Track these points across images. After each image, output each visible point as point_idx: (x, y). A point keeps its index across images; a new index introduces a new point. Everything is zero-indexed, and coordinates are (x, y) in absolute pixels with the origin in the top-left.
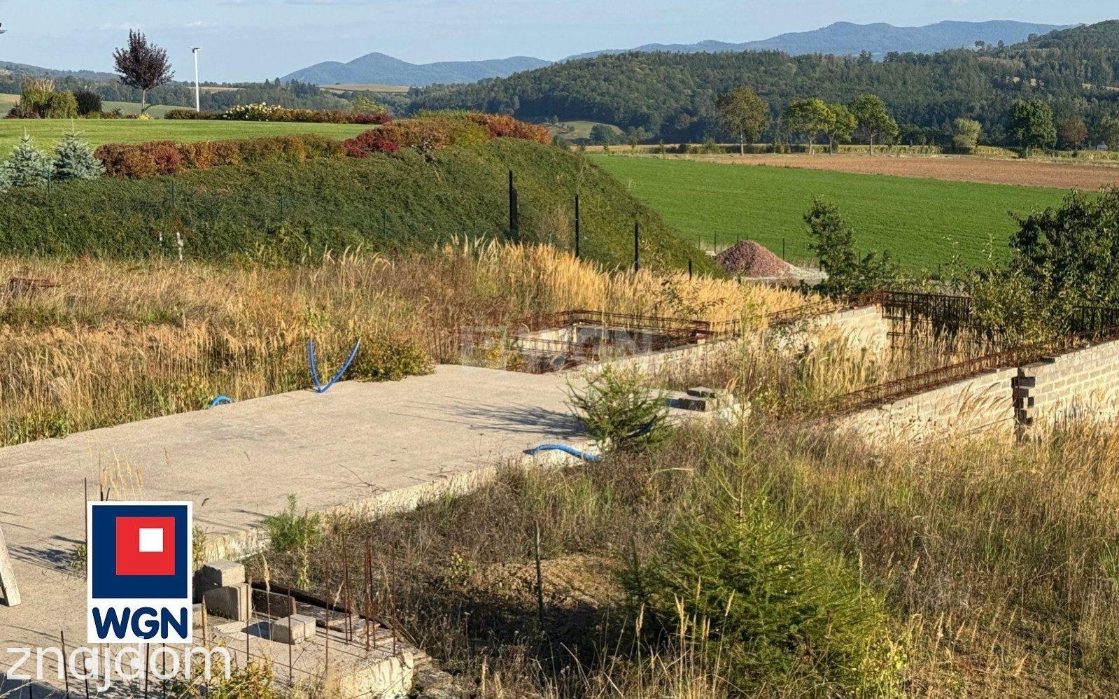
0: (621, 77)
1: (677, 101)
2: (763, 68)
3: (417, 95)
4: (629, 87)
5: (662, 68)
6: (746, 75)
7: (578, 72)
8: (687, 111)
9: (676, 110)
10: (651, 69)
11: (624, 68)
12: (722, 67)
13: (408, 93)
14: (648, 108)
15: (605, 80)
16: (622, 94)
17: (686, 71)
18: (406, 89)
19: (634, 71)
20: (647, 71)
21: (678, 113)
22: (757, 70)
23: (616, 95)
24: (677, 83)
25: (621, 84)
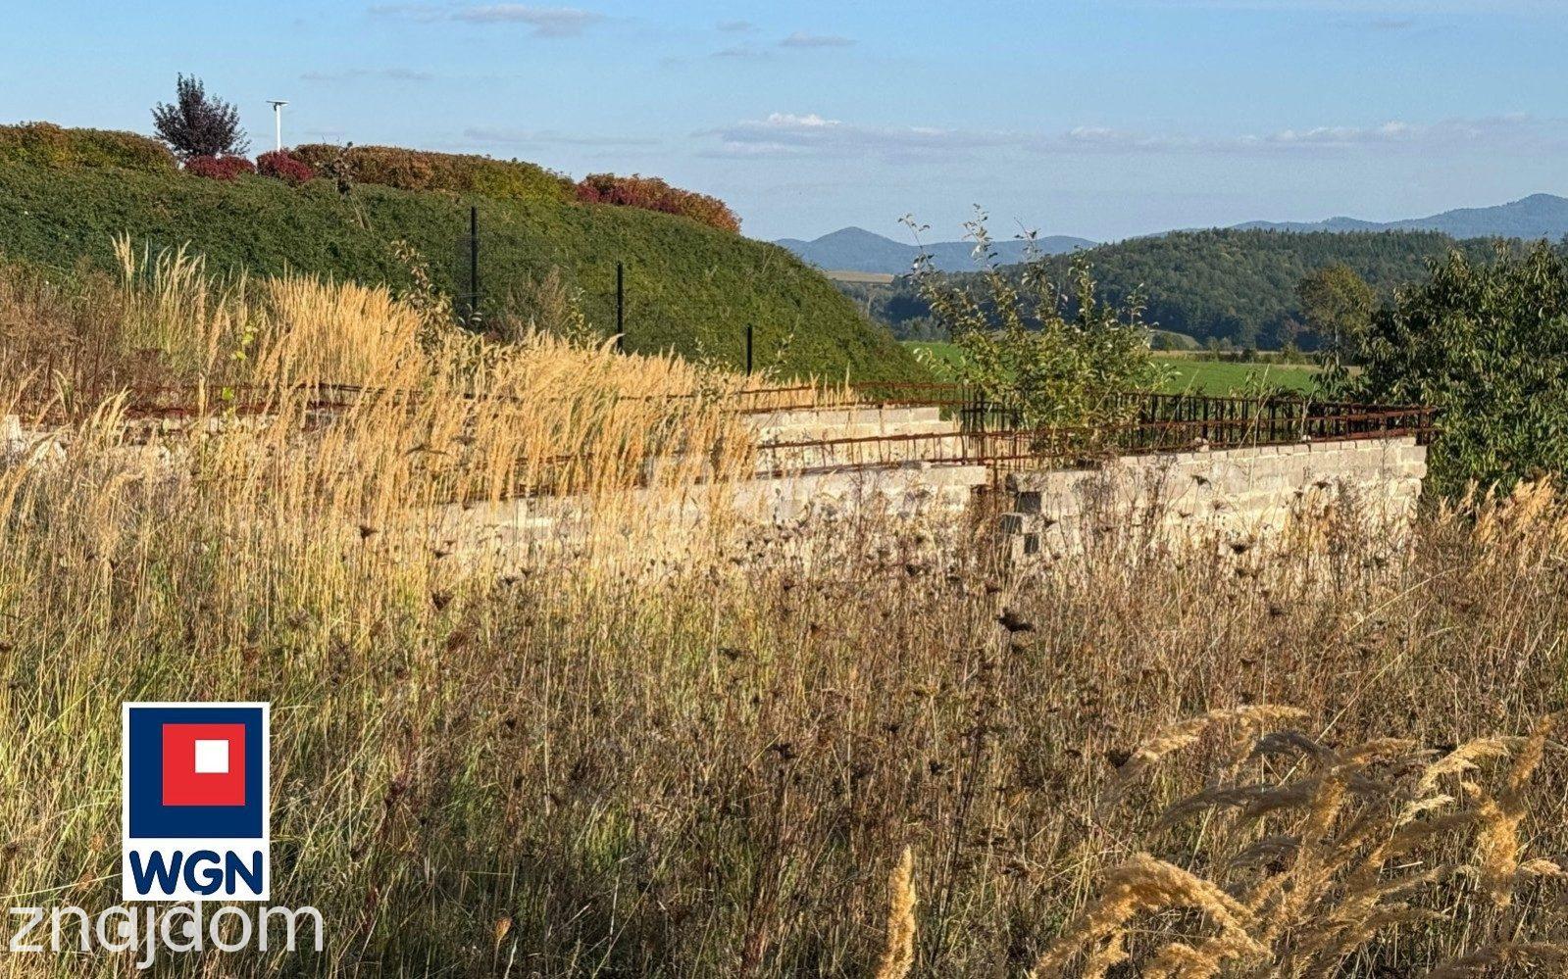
0: (1200, 264)
1: (1281, 302)
2: (1413, 256)
3: (904, 287)
4: (1211, 279)
5: (1262, 254)
6: (1385, 266)
7: (1136, 257)
8: (1295, 315)
9: (1279, 315)
10: (1245, 255)
11: (1205, 252)
12: (1351, 254)
13: (892, 284)
14: (1238, 310)
15: (1176, 269)
16: (1199, 290)
17: (1297, 259)
18: (890, 278)
19: (1218, 257)
20: (1239, 257)
21: (1281, 318)
22: (1403, 258)
23: (1191, 291)
24: (1282, 275)
25: (1199, 275)
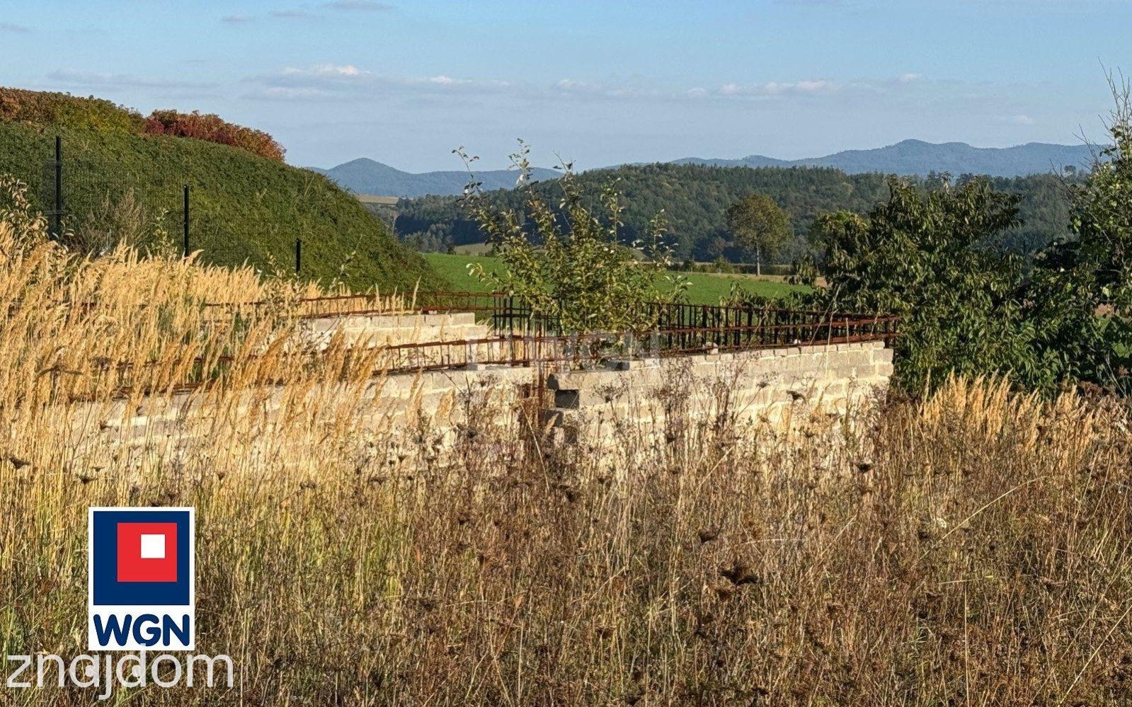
0: (646, 192)
1: (711, 222)
2: (814, 187)
3: (407, 208)
4: (655, 203)
5: (695, 184)
6: (793, 195)
7: (594, 185)
8: (723, 234)
9: (709, 233)
10: (682, 185)
11: (650, 182)
12: (766, 184)
13: (397, 205)
14: (677, 229)
15: (628, 195)
16: (645, 212)
17: (723, 188)
18: (395, 200)
19: (661, 186)
20: (677, 186)
21: (712, 235)
22: (807, 189)
23: (639, 213)
24: (712, 201)
25: (646, 200)
